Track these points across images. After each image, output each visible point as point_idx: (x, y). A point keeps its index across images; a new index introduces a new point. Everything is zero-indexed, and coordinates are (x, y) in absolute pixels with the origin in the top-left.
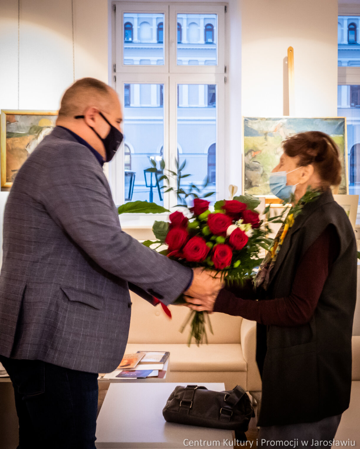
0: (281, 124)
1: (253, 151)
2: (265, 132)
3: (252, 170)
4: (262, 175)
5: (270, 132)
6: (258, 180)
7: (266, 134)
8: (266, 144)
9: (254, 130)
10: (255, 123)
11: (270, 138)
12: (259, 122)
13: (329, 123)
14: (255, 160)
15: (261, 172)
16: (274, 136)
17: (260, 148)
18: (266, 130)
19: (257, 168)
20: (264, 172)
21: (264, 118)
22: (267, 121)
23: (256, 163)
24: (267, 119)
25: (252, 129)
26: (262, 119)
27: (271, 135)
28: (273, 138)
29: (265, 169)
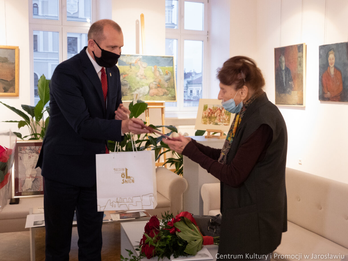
0: (139, 59)
1: (123, 74)
2: (130, 63)
3: (124, 86)
4: (129, 89)
5: (133, 63)
6: (127, 92)
7: (130, 64)
8: (130, 70)
9: (124, 62)
10: (124, 58)
11: (133, 67)
12: (126, 57)
13: (165, 60)
14: (125, 80)
15: (128, 87)
16: (135, 66)
17: (127, 73)
18: (130, 62)
19: (126, 85)
20: (130, 87)
21: (129, 55)
22: (131, 57)
23: (126, 82)
24: (131, 56)
25: (122, 61)
26: (128, 55)
27: (134, 65)
28: (135, 67)
29: (131, 85)
